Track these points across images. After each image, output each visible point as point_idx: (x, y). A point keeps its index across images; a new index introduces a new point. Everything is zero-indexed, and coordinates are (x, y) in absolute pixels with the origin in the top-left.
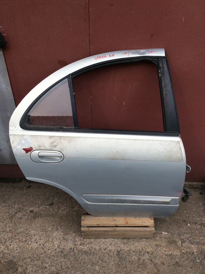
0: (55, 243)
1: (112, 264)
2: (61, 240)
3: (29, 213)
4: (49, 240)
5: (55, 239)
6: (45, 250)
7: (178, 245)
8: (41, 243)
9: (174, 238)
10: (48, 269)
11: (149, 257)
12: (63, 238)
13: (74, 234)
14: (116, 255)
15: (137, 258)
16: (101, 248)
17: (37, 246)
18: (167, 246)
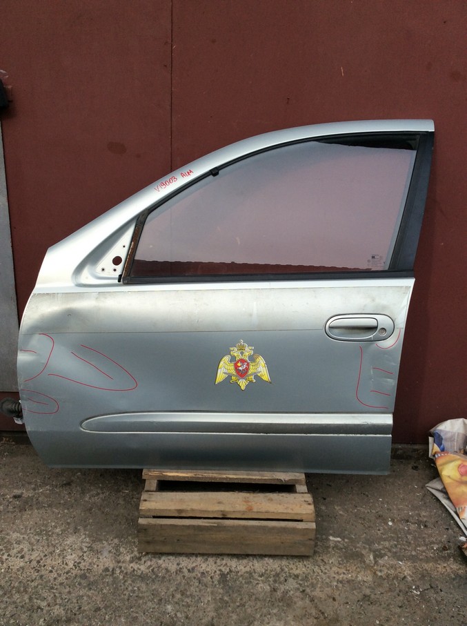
0: (69, 557)
1: (206, 601)
2: (86, 552)
3: (11, 500)
4: (54, 551)
5: (69, 550)
6: (43, 573)
7: (367, 562)
8: (32, 558)
9: (357, 549)
10: (45, 611)
11: (297, 586)
12: (88, 548)
13: (116, 541)
14: (219, 582)
15: (269, 588)
16: (181, 568)
17: (22, 564)
18: (340, 564)
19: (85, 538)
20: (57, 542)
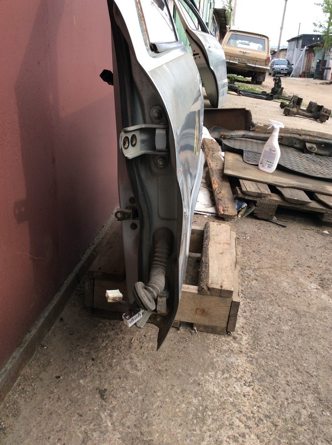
19: (209, 376)
20: (216, 400)
